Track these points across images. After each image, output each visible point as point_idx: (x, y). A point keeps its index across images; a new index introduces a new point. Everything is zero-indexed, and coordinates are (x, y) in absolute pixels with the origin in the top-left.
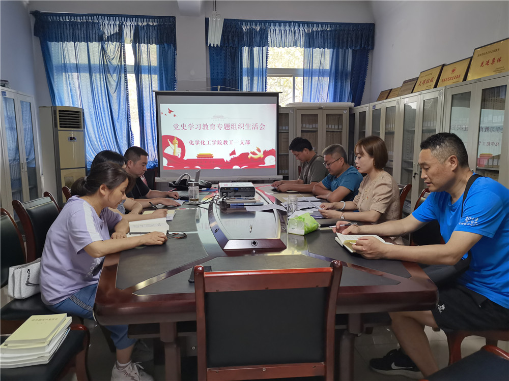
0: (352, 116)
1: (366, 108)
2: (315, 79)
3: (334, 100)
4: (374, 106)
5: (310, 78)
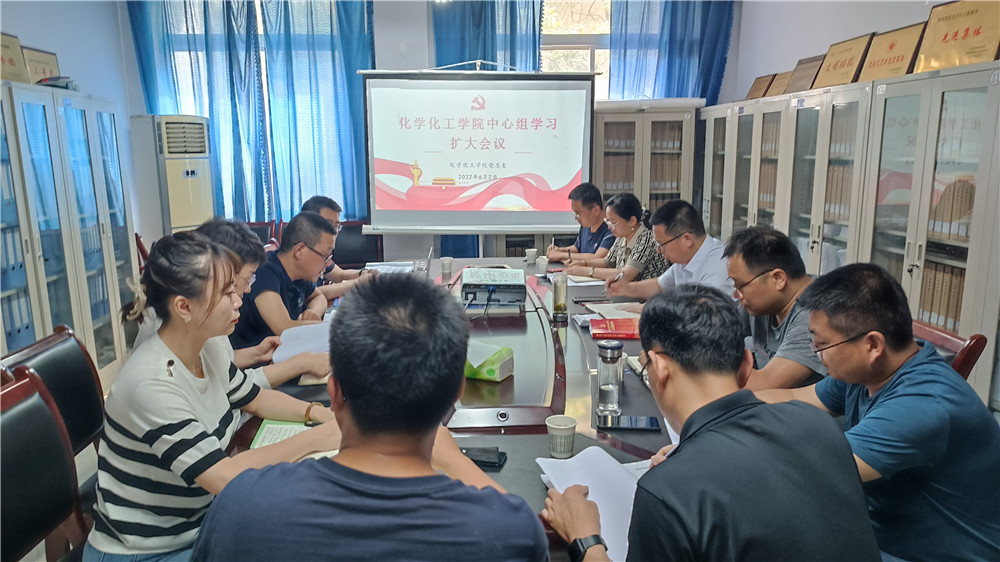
0: (700, 125)
1: (727, 111)
2: (632, 53)
3: (668, 94)
4: (741, 109)
5: (623, 51)
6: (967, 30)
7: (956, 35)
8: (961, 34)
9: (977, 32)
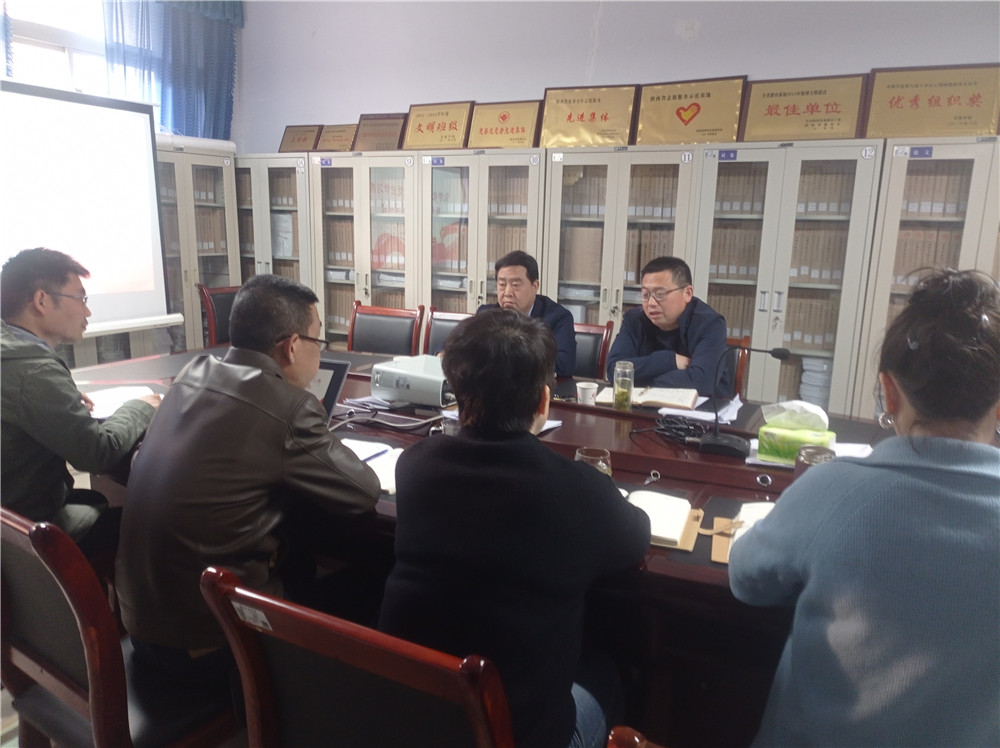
2: (132, 71)
4: (327, 161)
6: (593, 115)
7: (582, 116)
8: (587, 117)
9: (605, 118)
